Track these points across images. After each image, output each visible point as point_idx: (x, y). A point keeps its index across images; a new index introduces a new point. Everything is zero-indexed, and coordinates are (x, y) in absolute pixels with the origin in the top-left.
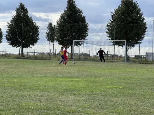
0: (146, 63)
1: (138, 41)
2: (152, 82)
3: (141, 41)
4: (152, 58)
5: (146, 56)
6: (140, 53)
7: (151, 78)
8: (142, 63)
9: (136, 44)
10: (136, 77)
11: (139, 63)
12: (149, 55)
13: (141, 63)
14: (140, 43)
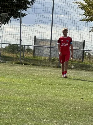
0: (33, 65)
1: (19, 11)
2: (49, 110)
3: (26, 10)
4: (48, 53)
5: (34, 47)
6: (21, 40)
7: (46, 101)
8: (25, 64)
9: (15, 17)
10: (11, 98)
11: (18, 63)
12: (42, 44)
13: (21, 64)
14: (24, 15)
